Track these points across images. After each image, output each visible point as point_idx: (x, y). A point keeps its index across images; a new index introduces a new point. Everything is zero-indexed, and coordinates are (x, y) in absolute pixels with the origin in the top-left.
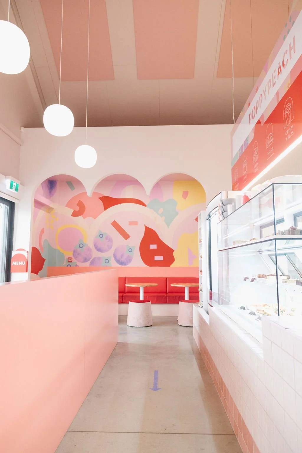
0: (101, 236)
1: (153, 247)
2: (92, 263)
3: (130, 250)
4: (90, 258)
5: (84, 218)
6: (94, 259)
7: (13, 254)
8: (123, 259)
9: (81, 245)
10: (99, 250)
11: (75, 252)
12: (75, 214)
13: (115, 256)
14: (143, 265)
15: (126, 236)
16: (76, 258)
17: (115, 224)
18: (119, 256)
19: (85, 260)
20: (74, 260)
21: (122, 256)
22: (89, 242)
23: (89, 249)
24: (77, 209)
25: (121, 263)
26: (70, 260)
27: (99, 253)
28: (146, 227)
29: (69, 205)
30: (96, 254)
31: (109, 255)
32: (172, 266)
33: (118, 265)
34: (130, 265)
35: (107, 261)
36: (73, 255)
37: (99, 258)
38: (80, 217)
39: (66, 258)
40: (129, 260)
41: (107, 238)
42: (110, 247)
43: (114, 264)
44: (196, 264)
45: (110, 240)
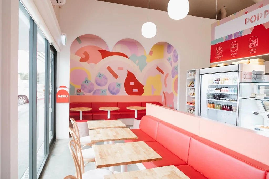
0: (100, 76)
1: (132, 84)
2: (94, 93)
3: (119, 85)
4: (93, 90)
5: (89, 63)
6: (95, 91)
7: (58, 90)
8: (114, 91)
9: (87, 82)
10: (99, 85)
11: (82, 86)
12: (82, 60)
13: (109, 89)
14: (126, 94)
15: (116, 77)
16: (83, 90)
17: (109, 68)
18: (111, 89)
19: (90, 91)
20: (82, 91)
21: (113, 89)
22: (92, 79)
23: (92, 84)
24: (84, 57)
25: (113, 93)
26: (79, 91)
27: (99, 87)
28: (128, 72)
29: (77, 54)
30: (96, 87)
31: (105, 88)
32: (142, 95)
33: (111, 95)
34: (119, 94)
35: (104, 92)
36: (81, 88)
37: (99, 90)
38: (86, 63)
39: (76, 89)
40: (118, 91)
41: (104, 77)
42: (106, 83)
43: (108, 93)
44: (156, 94)
45: (106, 78)
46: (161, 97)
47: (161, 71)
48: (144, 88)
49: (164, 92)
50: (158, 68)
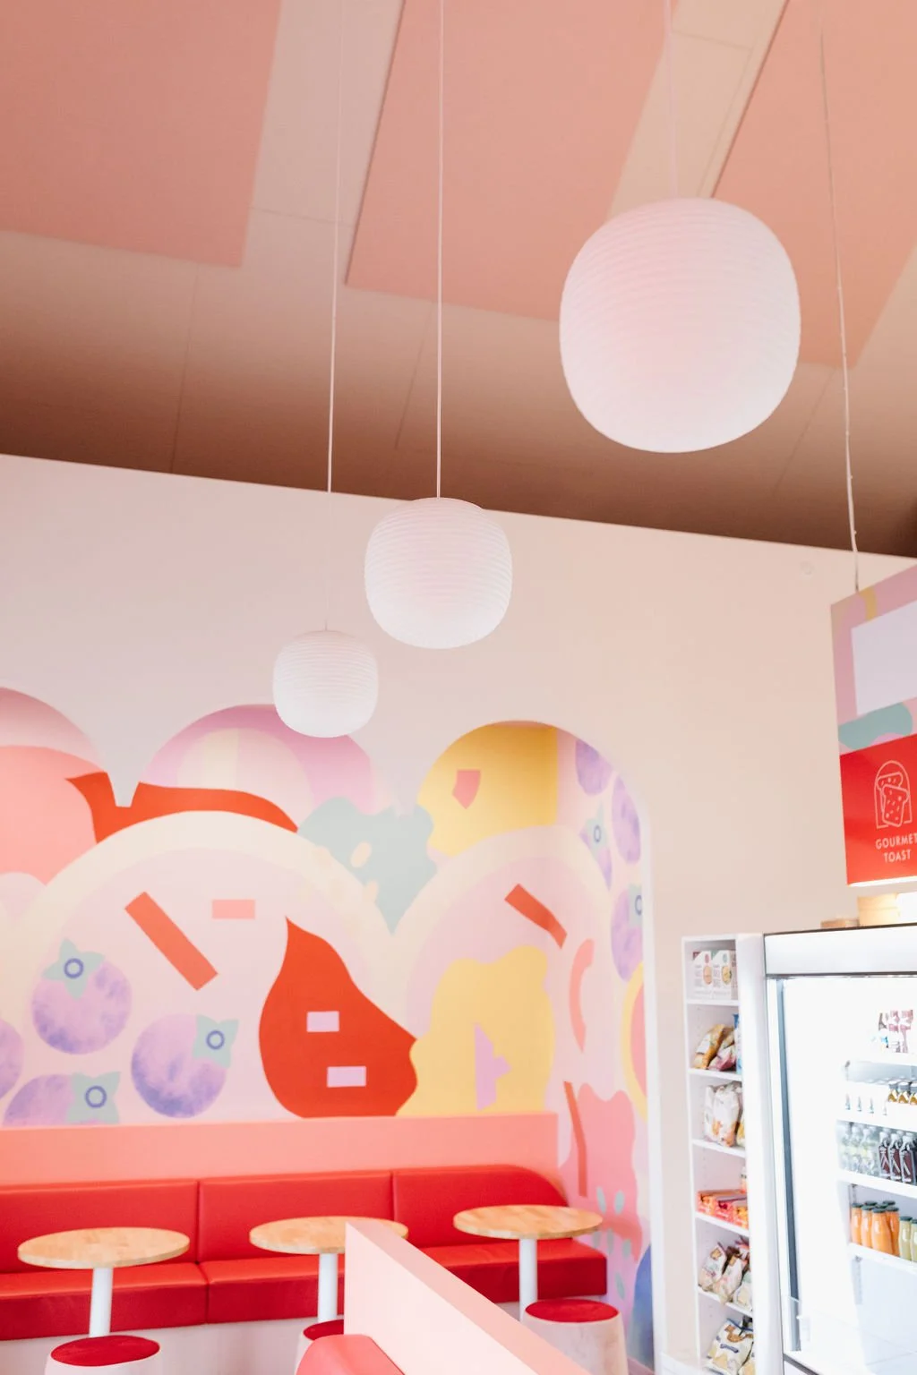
0: (73, 968)
1: (323, 1022)
2: (18, 1109)
3: (216, 1039)
4: (9, 1086)
6: (29, 1092)
8: (181, 1086)
10: (60, 1040)
13: (139, 1070)
14: (271, 1110)
15: (196, 970)
17: (145, 912)
18: (157, 1074)
21: (173, 1070)
22: (9, 1003)
25: (166, 1104)
27: (55, 1054)
28: (295, 933)
30: (40, 1060)
31: (110, 1061)
32: (408, 1110)
33: (149, 1117)
34: (212, 1114)
35: (97, 1096)
37: (54, 1084)
40: (208, 1088)
41: (100, 981)
42: (114, 1027)
43: (131, 1111)
44: (507, 1102)
45: (117, 989)
46: (546, 1122)
47: (543, 918)
48: (416, 1055)
49: (568, 1087)
50: (521, 900)
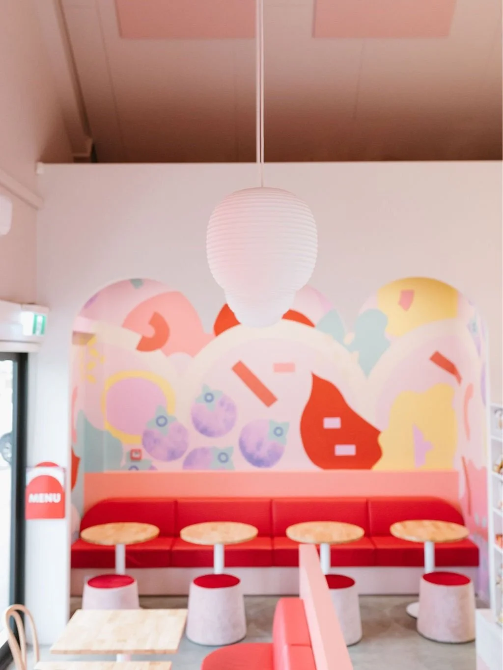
0: (209, 397)
1: (332, 423)
2: (188, 463)
3: (279, 431)
4: (182, 453)
5: (167, 354)
6: (192, 455)
7: (31, 475)
8: (263, 453)
9: (162, 421)
10: (205, 431)
11: (147, 435)
12: (146, 345)
13: (242, 446)
14: (310, 466)
15: (268, 398)
16: (150, 451)
17: (241, 370)
18: (251, 447)
19: (173, 455)
20: (145, 455)
21: (259, 445)
22: (181, 414)
23: (181, 430)
24: (150, 332)
25: (257, 462)
26: (135, 457)
27: (205, 438)
28: (317, 381)
29: (129, 324)
30: (196, 441)
31: (229, 441)
33: (250, 468)
34: (279, 467)
35: (224, 457)
36: (144, 444)
37: (205, 451)
38: (158, 354)
39: (126, 450)
40: (276, 455)
41: (222, 404)
42: (230, 425)
43: (240, 465)
44: (434, 463)
45: (229, 407)
46: (454, 475)
47: (450, 368)
48: (382, 440)
49: (463, 459)
50: (439, 359)
